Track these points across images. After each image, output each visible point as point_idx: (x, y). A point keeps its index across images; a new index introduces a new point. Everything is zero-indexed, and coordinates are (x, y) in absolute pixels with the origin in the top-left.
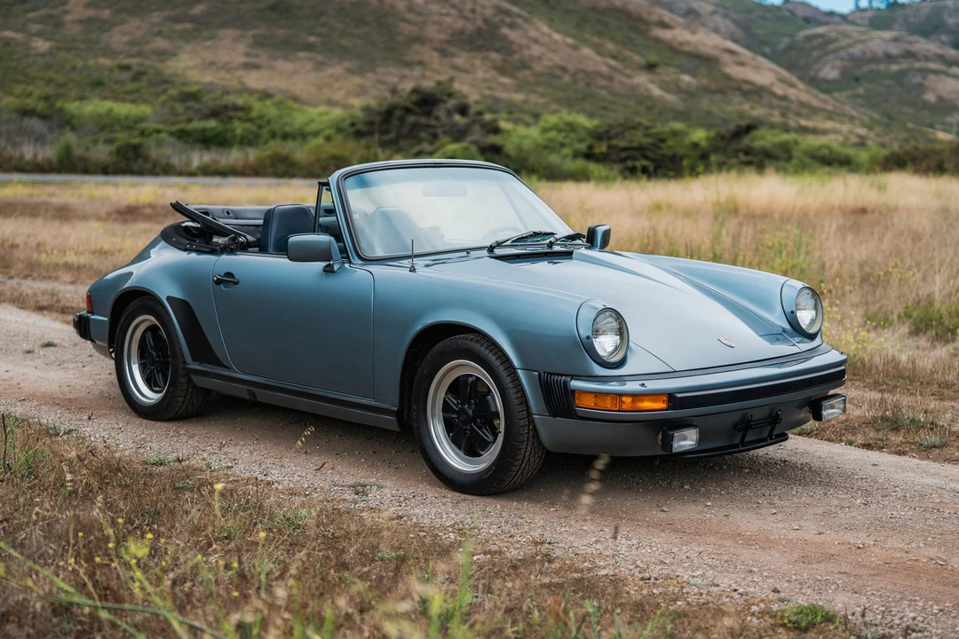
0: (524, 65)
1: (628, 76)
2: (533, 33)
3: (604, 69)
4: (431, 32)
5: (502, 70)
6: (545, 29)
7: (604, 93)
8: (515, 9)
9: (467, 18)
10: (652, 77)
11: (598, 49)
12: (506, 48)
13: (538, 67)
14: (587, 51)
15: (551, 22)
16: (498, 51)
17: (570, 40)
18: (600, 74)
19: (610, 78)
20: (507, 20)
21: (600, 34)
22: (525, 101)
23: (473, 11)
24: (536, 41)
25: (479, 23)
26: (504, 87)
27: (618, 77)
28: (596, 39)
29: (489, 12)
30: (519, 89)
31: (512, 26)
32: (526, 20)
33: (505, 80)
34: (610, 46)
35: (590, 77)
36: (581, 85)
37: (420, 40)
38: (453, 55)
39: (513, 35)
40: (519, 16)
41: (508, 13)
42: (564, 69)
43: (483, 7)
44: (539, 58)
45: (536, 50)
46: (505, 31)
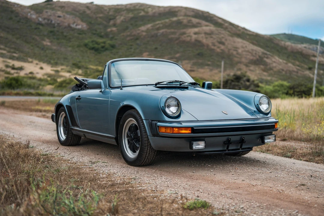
0: (271, 69)
1: (303, 72)
2: (274, 60)
3: (295, 70)
4: (243, 60)
5: (264, 70)
6: (277, 58)
7: (295, 77)
8: (268, 53)
9: (254, 56)
10: (310, 71)
11: (294, 64)
12: (265, 64)
13: (275, 69)
14: (290, 65)
15: (279, 56)
16: (263, 65)
17: (285, 62)
18: (294, 71)
19: (297, 72)
20: (266, 56)
21: (294, 59)
22: (271, 80)
23: (256, 54)
24: (274, 62)
25: (258, 57)
26: (265, 76)
27: (300, 72)
28: (293, 61)
29: (260, 54)
30: (269, 76)
31: (267, 58)
32: (271, 56)
33: (265, 73)
34: (297, 63)
35: (291, 72)
36: (288, 74)
37: (240, 62)
38: (249, 66)
39: (268, 61)
40: (269, 55)
41: (266, 54)
42: (283, 70)
43: (259, 52)
44: (275, 67)
45: (274, 65)
46: (265, 59)
